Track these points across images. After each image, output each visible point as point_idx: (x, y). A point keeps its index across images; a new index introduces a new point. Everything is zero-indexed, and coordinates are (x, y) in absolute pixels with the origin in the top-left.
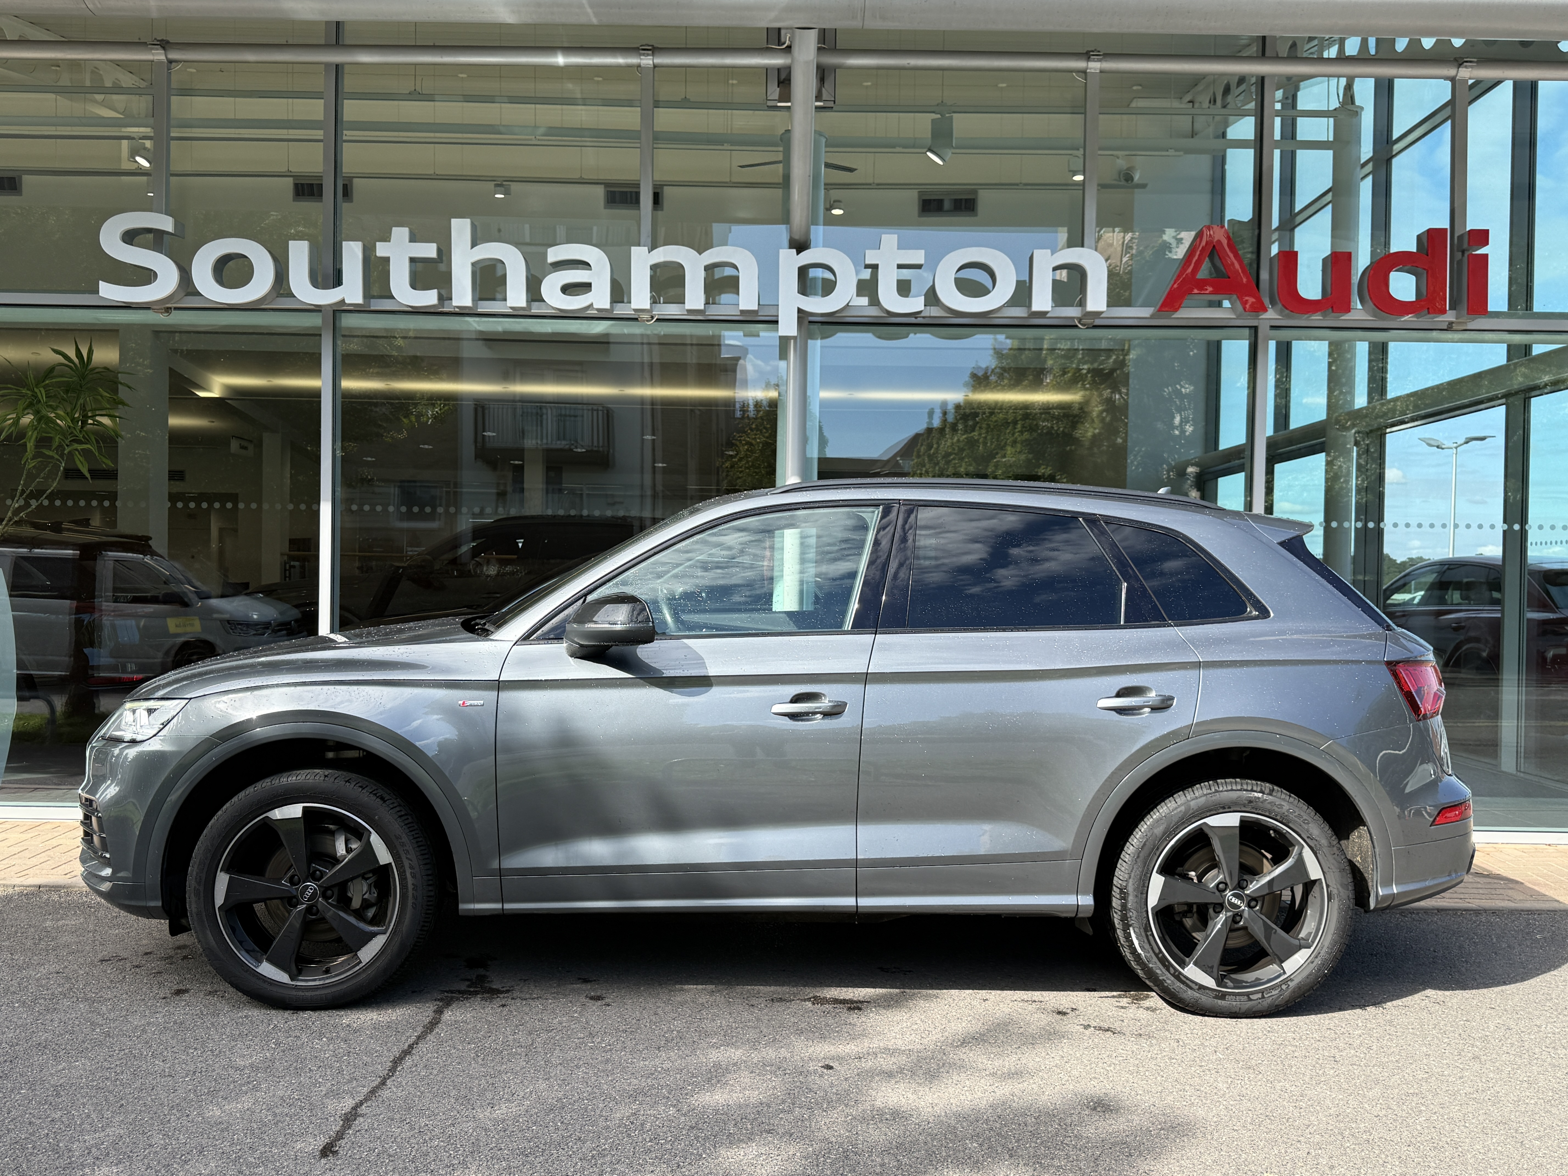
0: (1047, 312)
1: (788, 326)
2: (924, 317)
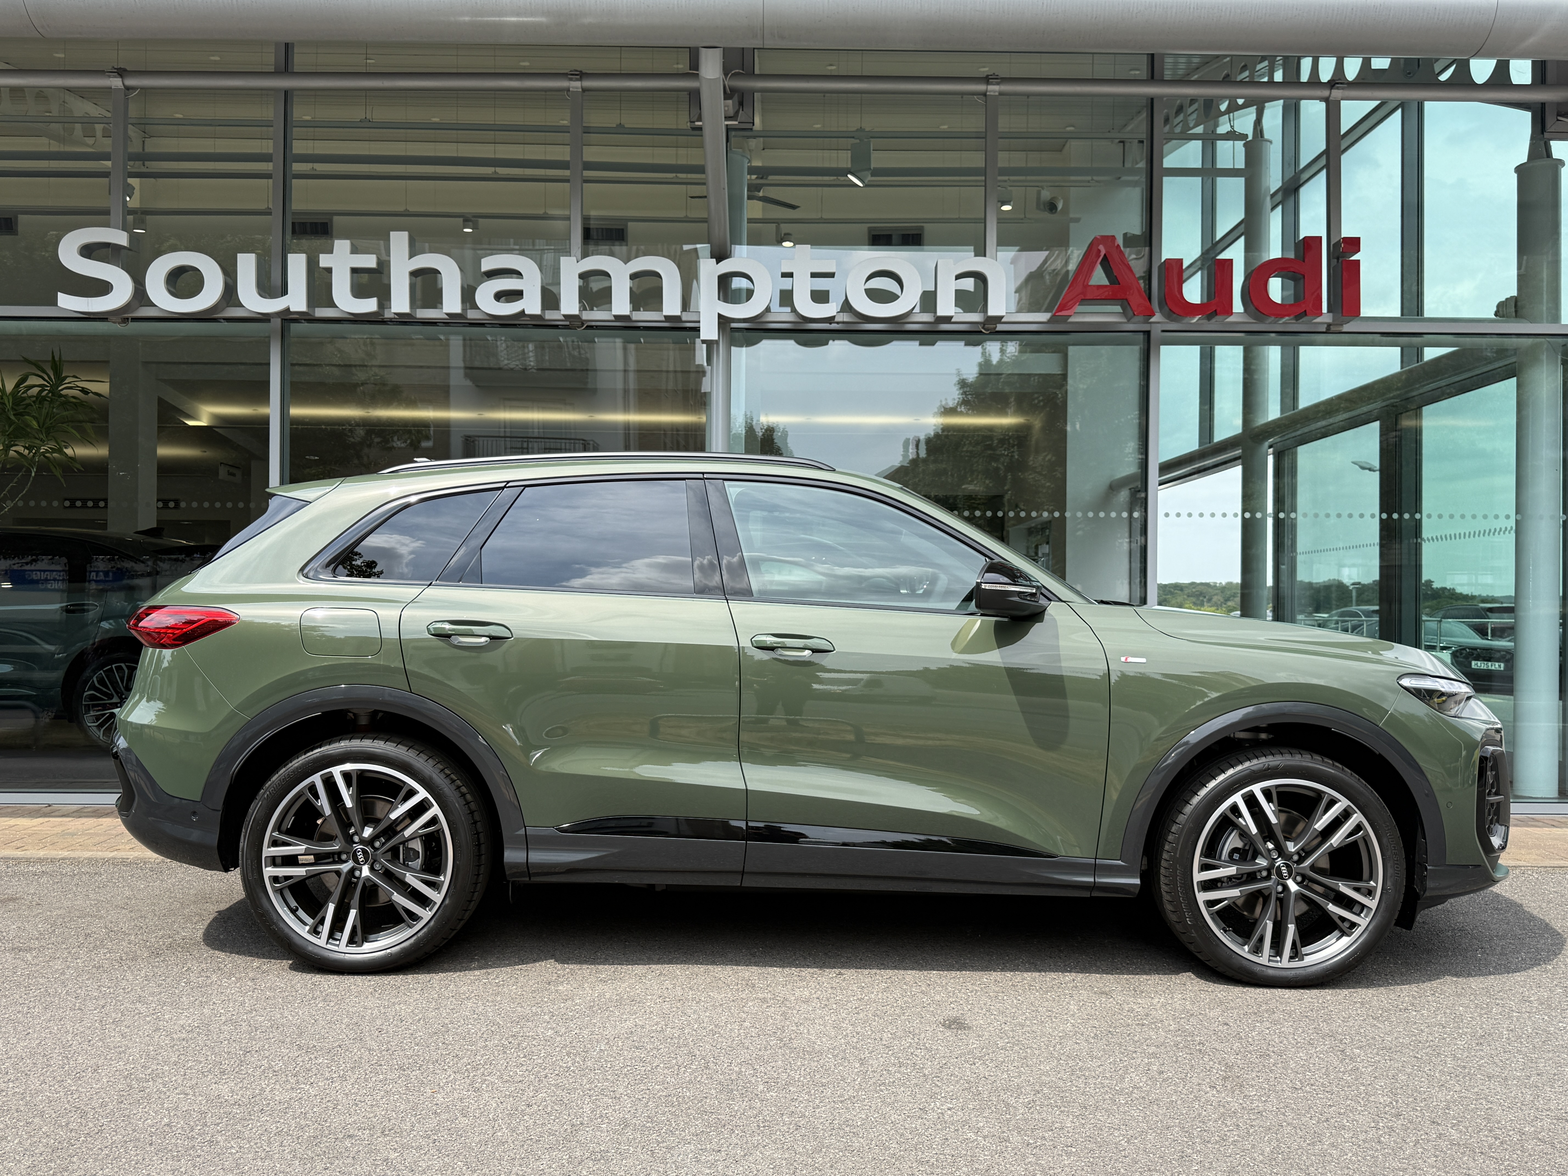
0: (951, 317)
1: (709, 331)
2: (838, 323)
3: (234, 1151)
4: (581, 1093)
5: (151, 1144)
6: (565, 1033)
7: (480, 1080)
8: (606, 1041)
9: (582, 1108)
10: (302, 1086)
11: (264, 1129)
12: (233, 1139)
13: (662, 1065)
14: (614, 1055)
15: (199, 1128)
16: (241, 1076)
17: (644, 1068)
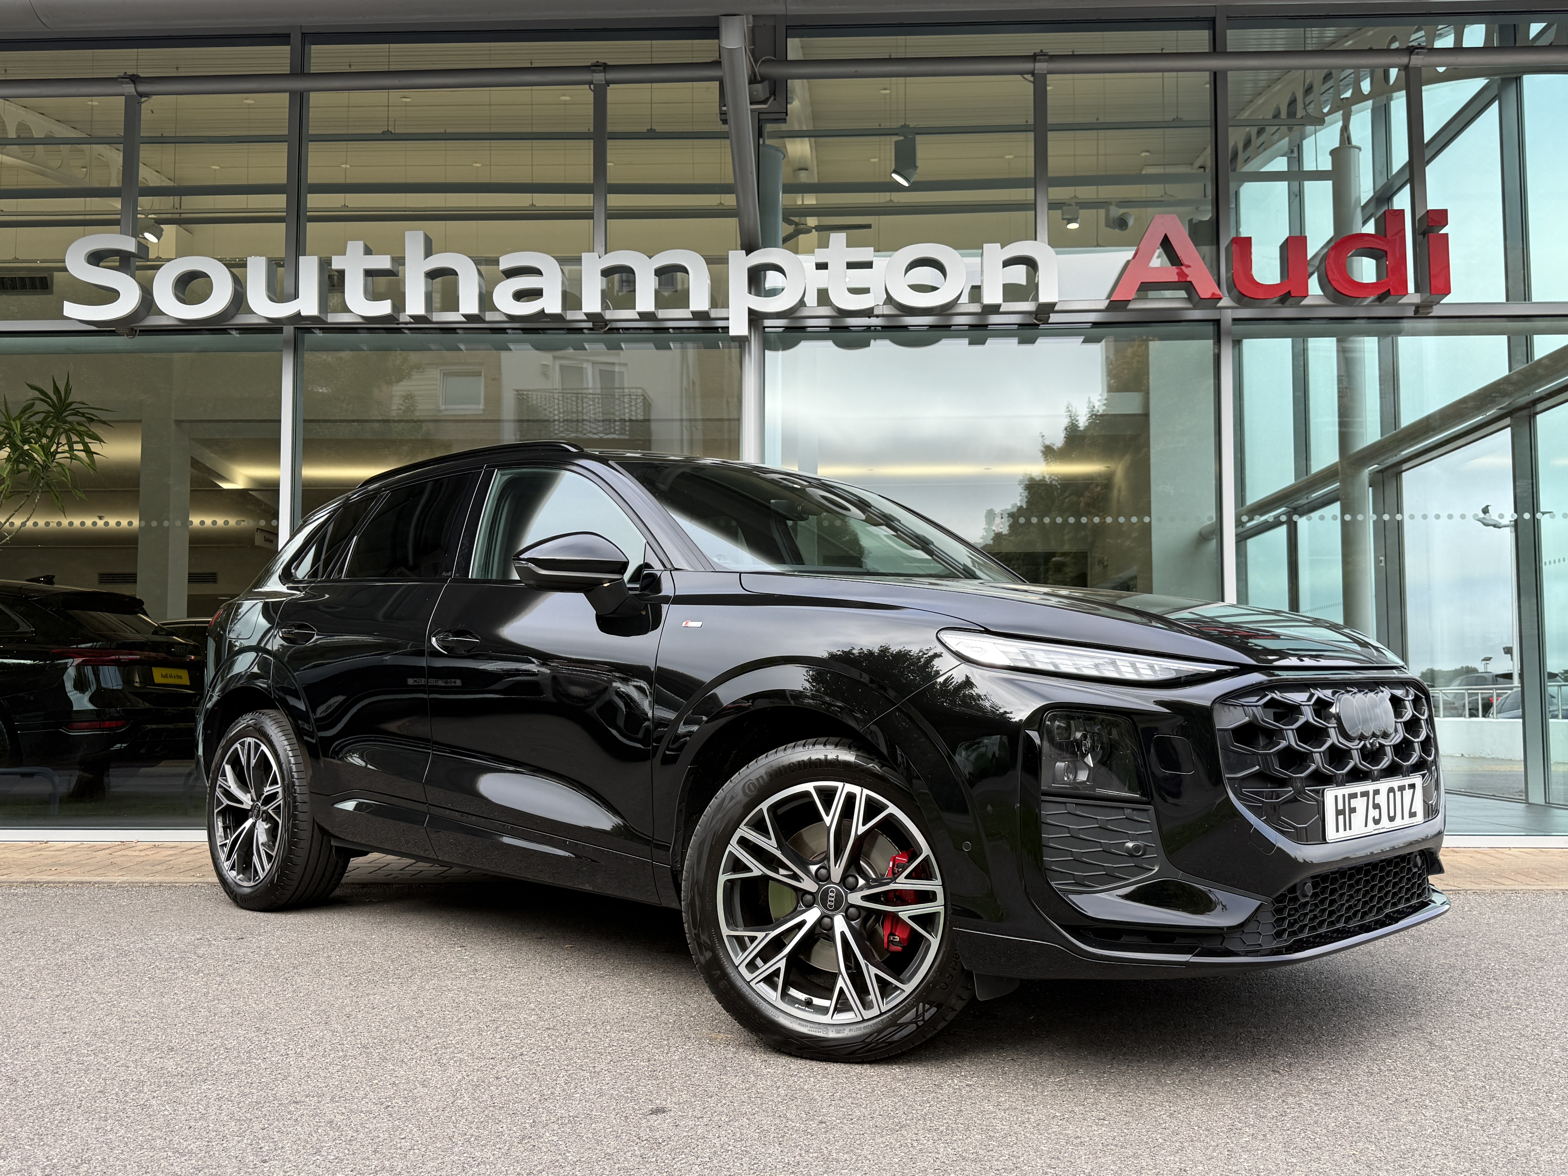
0: (999, 307)
2: (878, 317)
3: (167, 1113)
4: (558, 1068)
5: (79, 1107)
6: (550, 1019)
7: (448, 1057)
8: (593, 1025)
9: (556, 1080)
10: (254, 1061)
11: (204, 1095)
12: (168, 1103)
13: (651, 1046)
14: (600, 1036)
15: (134, 1094)
16: (189, 1053)
17: (630, 1048)
